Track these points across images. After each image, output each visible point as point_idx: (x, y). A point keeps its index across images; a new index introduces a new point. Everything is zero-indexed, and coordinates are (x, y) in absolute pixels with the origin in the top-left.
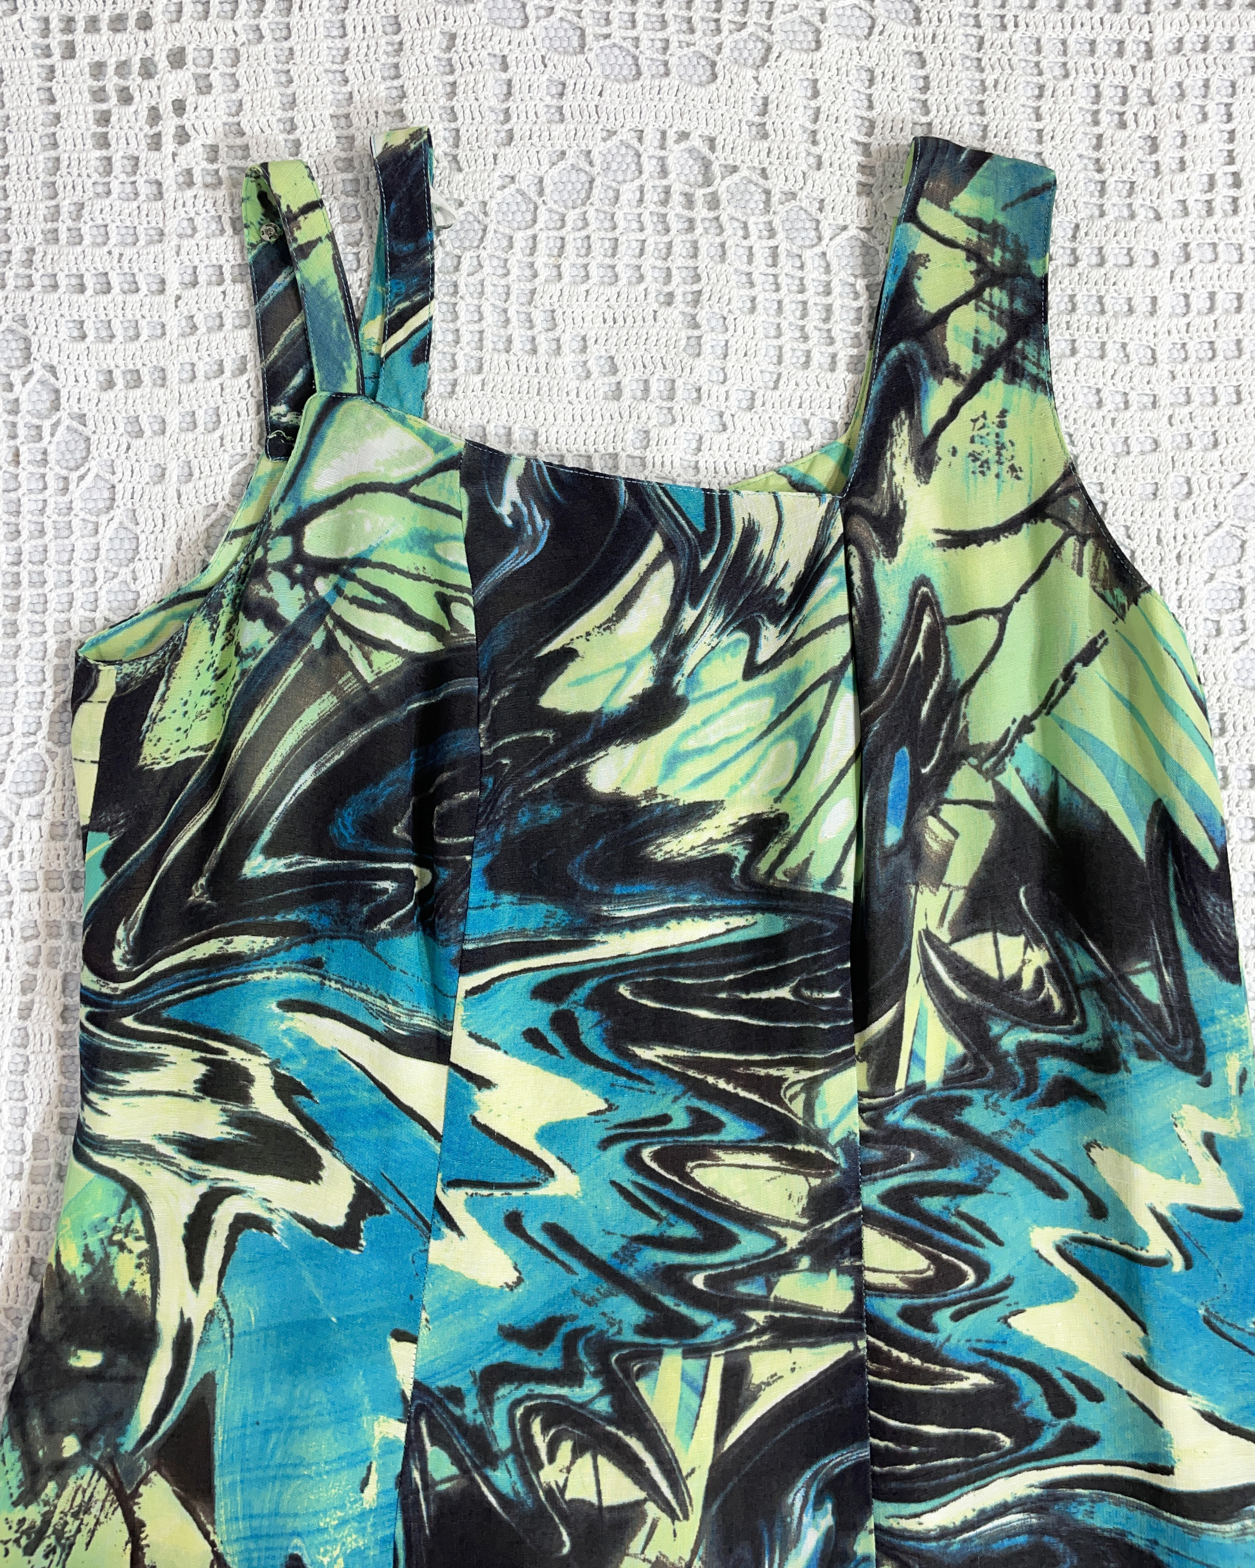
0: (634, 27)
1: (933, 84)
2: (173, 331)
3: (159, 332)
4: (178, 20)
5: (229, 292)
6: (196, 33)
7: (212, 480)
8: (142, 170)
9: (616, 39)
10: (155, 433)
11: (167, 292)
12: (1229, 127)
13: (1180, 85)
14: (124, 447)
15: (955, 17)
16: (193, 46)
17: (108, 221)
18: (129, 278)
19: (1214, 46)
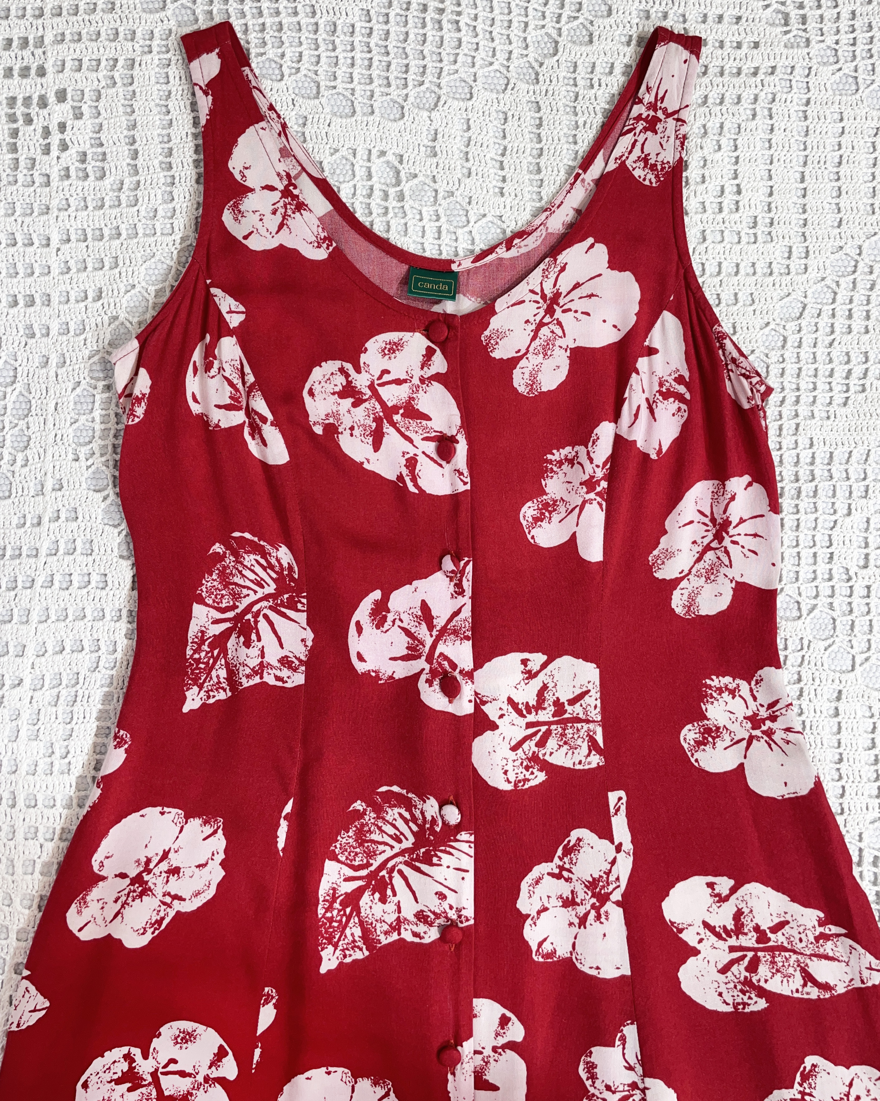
0: (352, 81)
1: (545, 123)
2: (55, 271)
3: (46, 271)
4: (62, 71)
5: (90, 246)
6: (73, 80)
7: (77, 366)
8: (37, 167)
9: (340, 89)
10: (43, 335)
11: (51, 246)
12: (735, 154)
13: (704, 126)
14: (23, 344)
15: (561, 80)
16: (71, 88)
17: (15, 200)
18: (28, 237)
19: (727, 100)
